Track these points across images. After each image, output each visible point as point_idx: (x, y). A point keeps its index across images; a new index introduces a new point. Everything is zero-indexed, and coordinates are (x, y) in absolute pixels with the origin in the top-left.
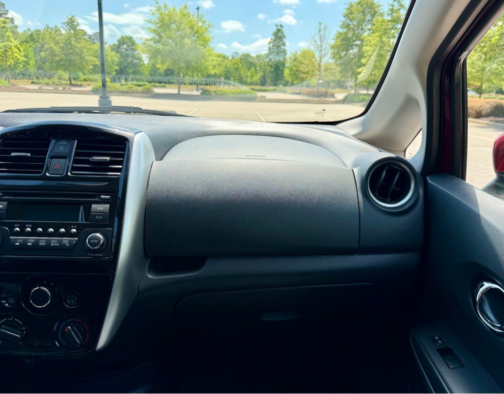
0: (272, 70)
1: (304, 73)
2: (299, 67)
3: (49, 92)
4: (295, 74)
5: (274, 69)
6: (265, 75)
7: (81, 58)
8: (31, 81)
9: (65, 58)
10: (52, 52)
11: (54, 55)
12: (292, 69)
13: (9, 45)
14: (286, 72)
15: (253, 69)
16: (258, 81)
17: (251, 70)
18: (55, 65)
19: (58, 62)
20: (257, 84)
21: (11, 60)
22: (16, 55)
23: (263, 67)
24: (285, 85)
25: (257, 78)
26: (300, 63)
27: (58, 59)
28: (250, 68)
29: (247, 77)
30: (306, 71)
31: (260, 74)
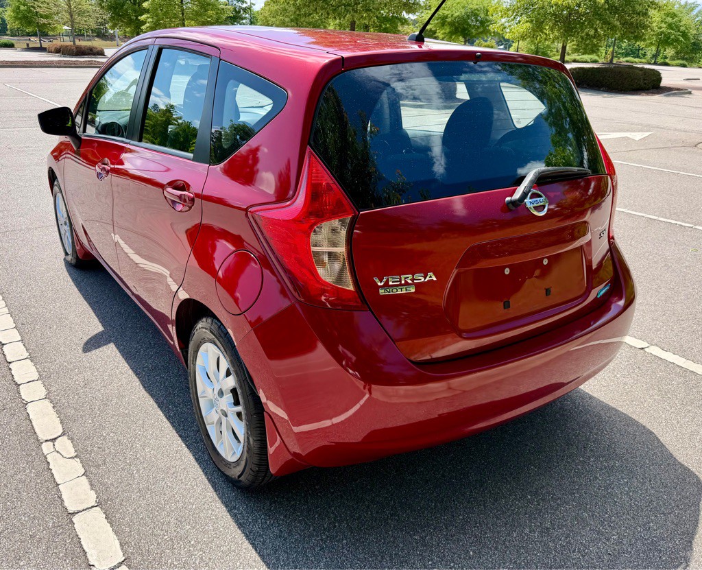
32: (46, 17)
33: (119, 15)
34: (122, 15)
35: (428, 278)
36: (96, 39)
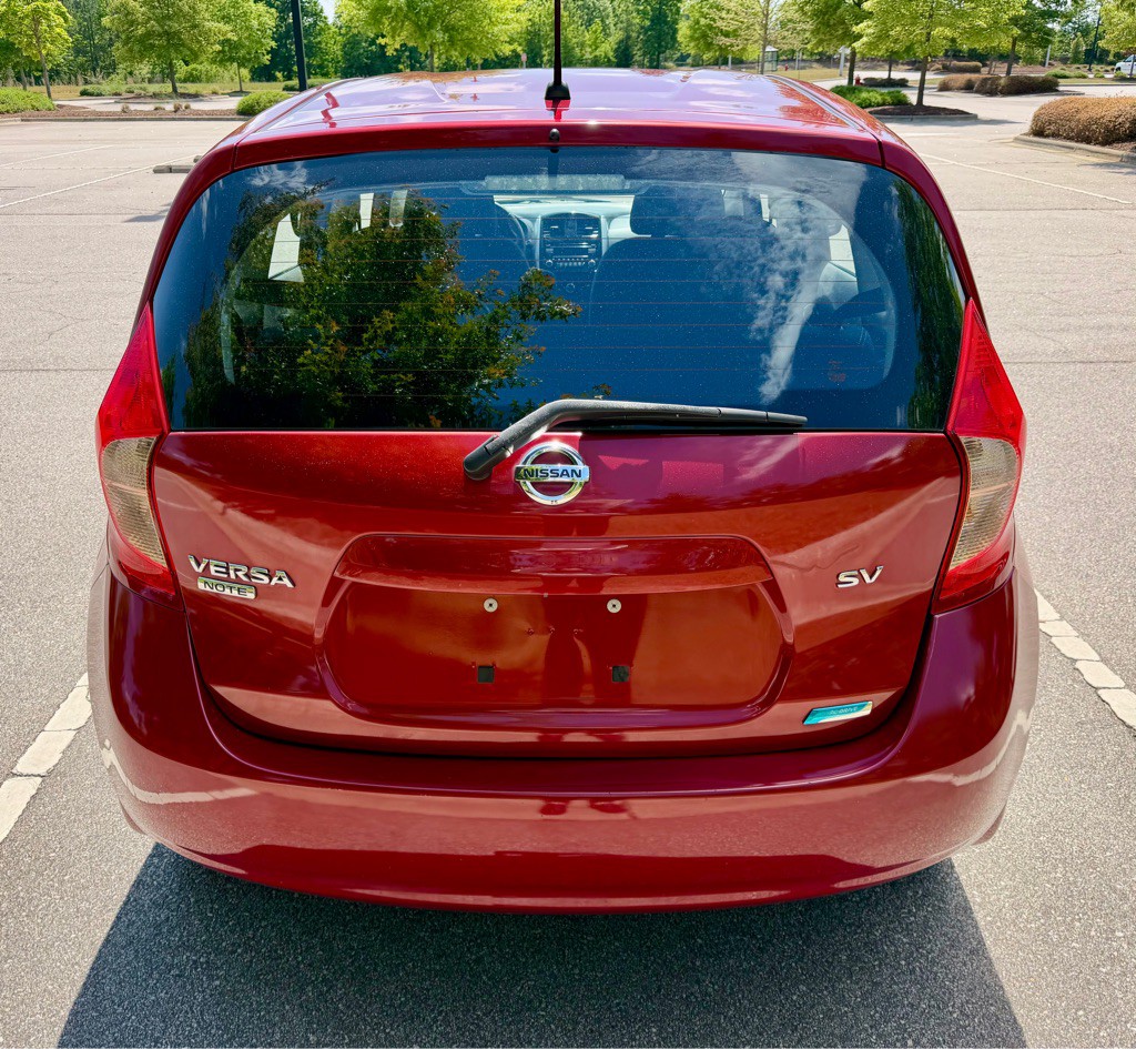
0: (648, 23)
1: (727, 35)
2: (714, 20)
3: (145, 117)
4: (704, 36)
5: (652, 21)
6: (628, 37)
7: (195, 26)
8: (82, 88)
9: (157, 28)
10: (127, 15)
11: (132, 23)
12: (698, 22)
13: (44, 8)
14: (683, 30)
15: (597, 25)
16: (611, 54)
17: (594, 27)
18: (136, 48)
19: (142, 40)
20: (609, 64)
21: (48, 45)
22: (58, 30)
23: (624, 17)
24: (682, 61)
25: (607, 48)
26: (717, 7)
27: (141, 31)
28: (589, 22)
29: (582, 45)
30: (731, 29)
31: (616, 36)
32: (735, 34)
33: (829, 26)
34: (834, 25)
35: (275, 580)
36: (815, 65)
